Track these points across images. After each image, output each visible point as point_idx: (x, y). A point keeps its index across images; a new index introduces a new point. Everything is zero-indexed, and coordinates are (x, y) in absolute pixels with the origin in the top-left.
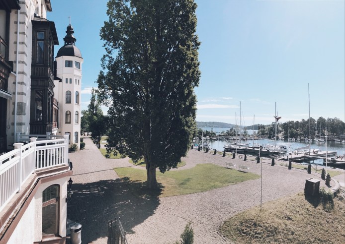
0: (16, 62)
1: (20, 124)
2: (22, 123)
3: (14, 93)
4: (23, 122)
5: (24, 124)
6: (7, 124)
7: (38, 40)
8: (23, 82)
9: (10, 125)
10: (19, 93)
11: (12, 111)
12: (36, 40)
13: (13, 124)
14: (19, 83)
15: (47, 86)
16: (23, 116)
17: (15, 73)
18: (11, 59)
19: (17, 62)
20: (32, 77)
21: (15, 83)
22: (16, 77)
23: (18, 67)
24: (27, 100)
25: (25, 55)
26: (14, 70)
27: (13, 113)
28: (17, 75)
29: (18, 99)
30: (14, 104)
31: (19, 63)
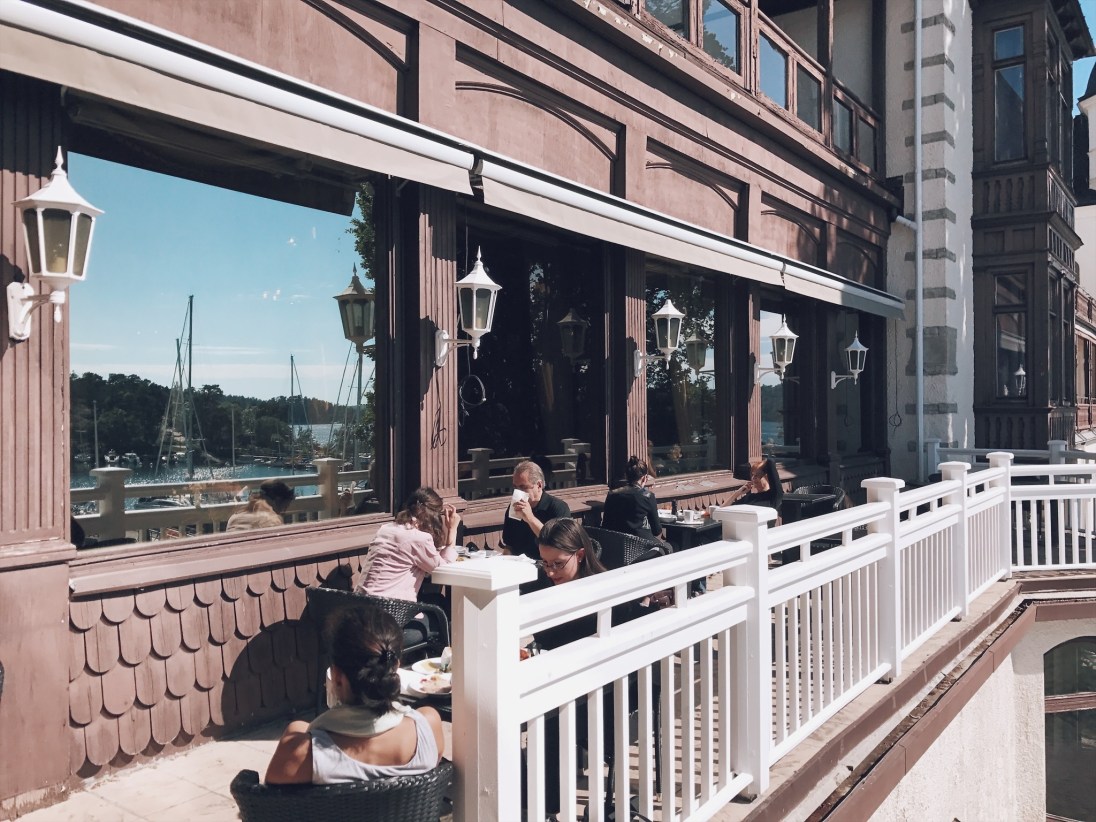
0: (912, 177)
1: (940, 409)
2: (944, 404)
3: (912, 295)
4: (949, 401)
5: (954, 409)
6: (891, 410)
7: (997, 65)
8: (944, 250)
9: (902, 412)
10: (930, 294)
11: (906, 363)
12: (988, 67)
13: (912, 409)
14: (927, 255)
15: (1044, 252)
16: (949, 379)
17: (912, 218)
18: (894, 168)
19: (919, 177)
20: (977, 223)
21: (911, 257)
22: (915, 233)
23: (923, 196)
24: (960, 317)
25: (946, 143)
26: (907, 209)
27: (911, 370)
28: (920, 225)
29: (926, 314)
30: (912, 334)
31: (925, 178)
